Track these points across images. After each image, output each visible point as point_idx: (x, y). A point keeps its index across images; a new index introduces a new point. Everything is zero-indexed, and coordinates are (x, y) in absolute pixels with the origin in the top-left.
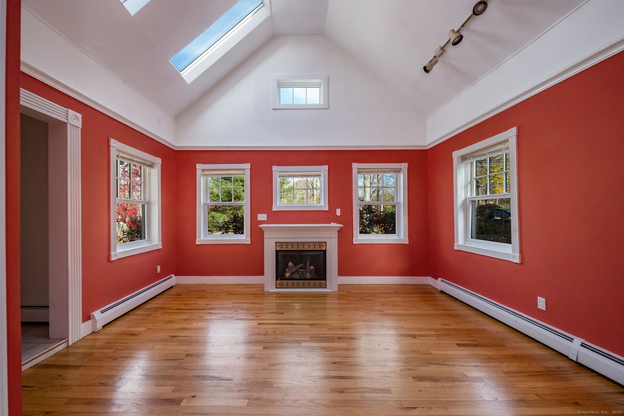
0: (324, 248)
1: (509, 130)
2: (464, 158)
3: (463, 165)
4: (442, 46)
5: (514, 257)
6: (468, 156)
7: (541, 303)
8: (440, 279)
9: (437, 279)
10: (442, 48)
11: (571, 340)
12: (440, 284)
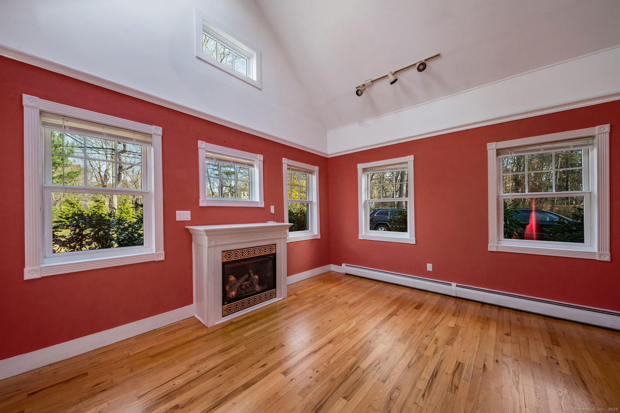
0: (274, 252)
1: (409, 156)
2: (364, 170)
3: (364, 174)
4: (373, 79)
5: (411, 240)
6: (369, 169)
7: (429, 267)
8: (344, 265)
9: (341, 265)
10: (372, 82)
11: (450, 285)
12: (345, 268)
